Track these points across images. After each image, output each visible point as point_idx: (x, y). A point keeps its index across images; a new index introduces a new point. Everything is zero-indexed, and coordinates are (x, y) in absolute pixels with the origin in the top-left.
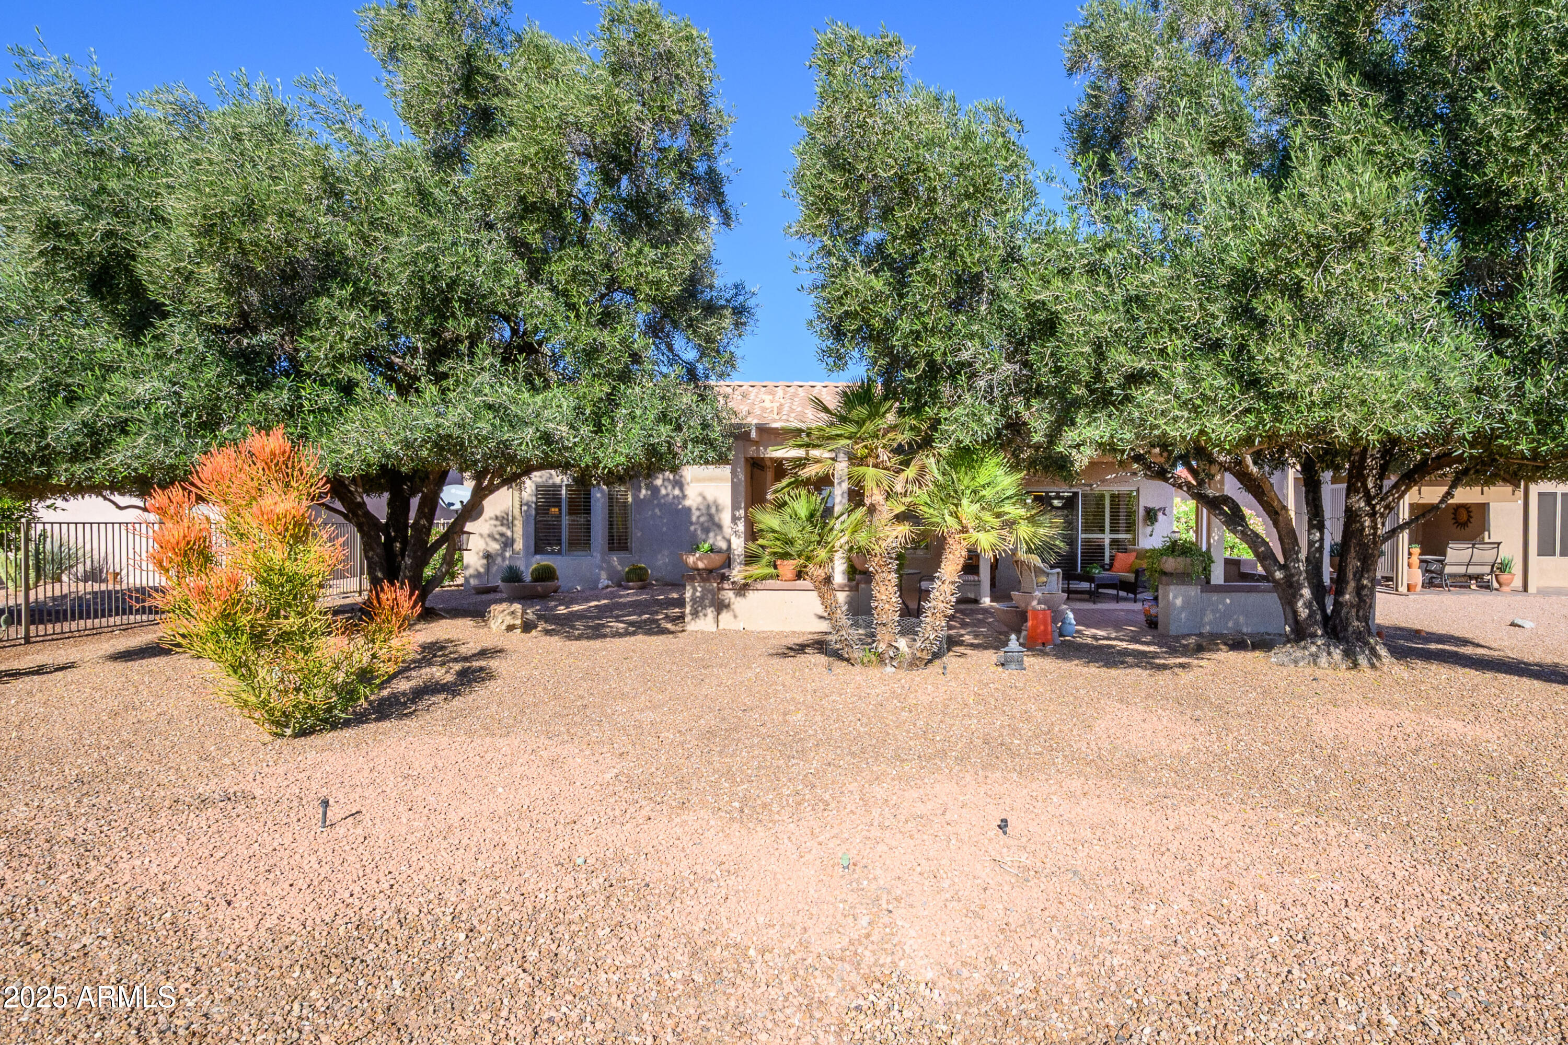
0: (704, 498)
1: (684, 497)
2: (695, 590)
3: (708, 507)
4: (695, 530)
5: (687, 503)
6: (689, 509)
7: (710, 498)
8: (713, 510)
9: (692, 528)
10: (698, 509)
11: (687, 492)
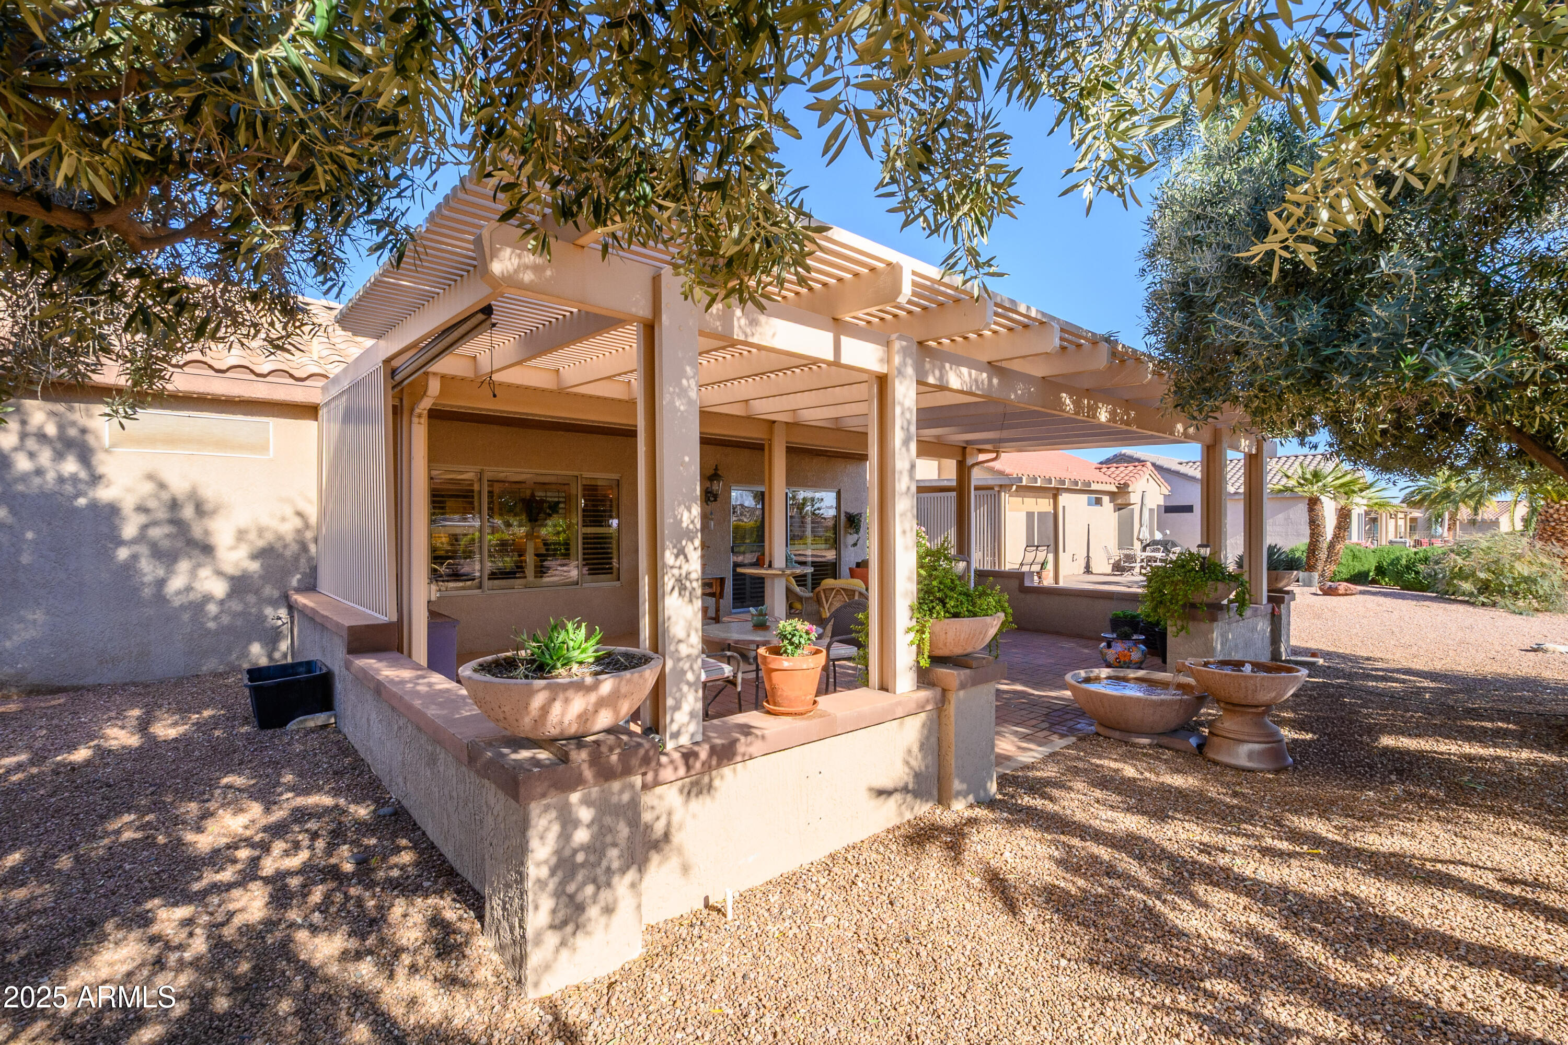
0: (162, 486)
1: (96, 479)
2: (568, 822)
3: (174, 505)
4: (135, 557)
5: (104, 494)
6: (112, 511)
7: (179, 485)
8: (188, 512)
9: (123, 554)
10: (141, 509)
11: (101, 470)
